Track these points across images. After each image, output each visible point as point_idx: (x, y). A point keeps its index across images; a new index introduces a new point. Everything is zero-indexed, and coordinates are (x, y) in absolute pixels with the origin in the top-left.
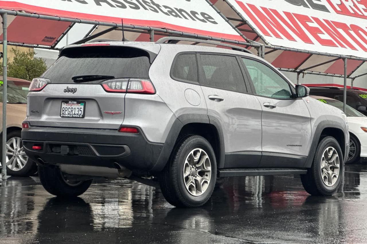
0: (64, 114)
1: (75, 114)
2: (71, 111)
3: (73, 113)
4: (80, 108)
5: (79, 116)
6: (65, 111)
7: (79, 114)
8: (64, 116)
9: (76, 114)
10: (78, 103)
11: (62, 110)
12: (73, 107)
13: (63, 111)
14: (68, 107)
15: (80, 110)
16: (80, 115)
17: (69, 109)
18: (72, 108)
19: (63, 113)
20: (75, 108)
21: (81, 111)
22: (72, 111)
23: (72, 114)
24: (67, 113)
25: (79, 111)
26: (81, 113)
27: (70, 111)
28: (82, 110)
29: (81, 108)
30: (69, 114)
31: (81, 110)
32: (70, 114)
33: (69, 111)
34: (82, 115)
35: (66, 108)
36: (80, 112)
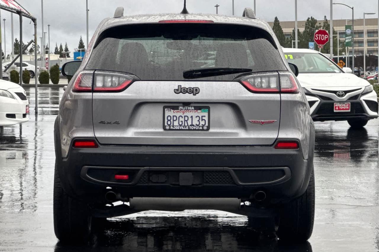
0: (172, 125)
1: (192, 125)
2: (185, 120)
3: (190, 123)
4: (202, 116)
5: (201, 128)
6: (172, 121)
7: (201, 125)
8: (172, 128)
9: (195, 125)
10: (197, 108)
11: (166, 120)
12: (189, 114)
13: (168, 120)
14: (178, 115)
15: (202, 120)
16: (203, 127)
17: (180, 118)
18: (185, 116)
19: (169, 123)
20: (192, 117)
21: (204, 121)
22: (187, 121)
23: (186, 125)
24: (176, 123)
25: (200, 121)
26: (204, 124)
27: (182, 121)
28: (206, 118)
29: (205, 116)
30: (181, 125)
31: (203, 118)
32: (183, 125)
33: (180, 120)
34: (207, 126)
35: (173, 116)
36: (202, 123)
